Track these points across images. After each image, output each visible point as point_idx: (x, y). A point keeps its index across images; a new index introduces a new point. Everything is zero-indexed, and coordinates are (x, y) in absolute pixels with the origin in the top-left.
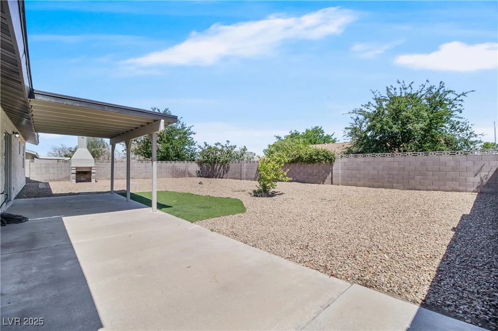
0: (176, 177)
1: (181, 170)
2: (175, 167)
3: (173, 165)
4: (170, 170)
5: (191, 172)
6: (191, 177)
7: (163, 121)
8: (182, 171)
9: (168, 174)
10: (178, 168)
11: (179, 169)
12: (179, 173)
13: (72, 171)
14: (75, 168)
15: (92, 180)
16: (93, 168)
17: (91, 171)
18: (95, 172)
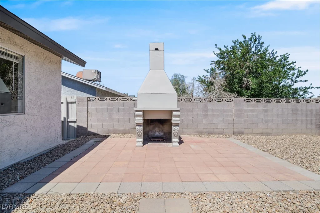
4: (314, 119)
13: (136, 118)
14: (141, 113)
15: (173, 140)
16: (174, 113)
17: (171, 120)
18: (179, 122)
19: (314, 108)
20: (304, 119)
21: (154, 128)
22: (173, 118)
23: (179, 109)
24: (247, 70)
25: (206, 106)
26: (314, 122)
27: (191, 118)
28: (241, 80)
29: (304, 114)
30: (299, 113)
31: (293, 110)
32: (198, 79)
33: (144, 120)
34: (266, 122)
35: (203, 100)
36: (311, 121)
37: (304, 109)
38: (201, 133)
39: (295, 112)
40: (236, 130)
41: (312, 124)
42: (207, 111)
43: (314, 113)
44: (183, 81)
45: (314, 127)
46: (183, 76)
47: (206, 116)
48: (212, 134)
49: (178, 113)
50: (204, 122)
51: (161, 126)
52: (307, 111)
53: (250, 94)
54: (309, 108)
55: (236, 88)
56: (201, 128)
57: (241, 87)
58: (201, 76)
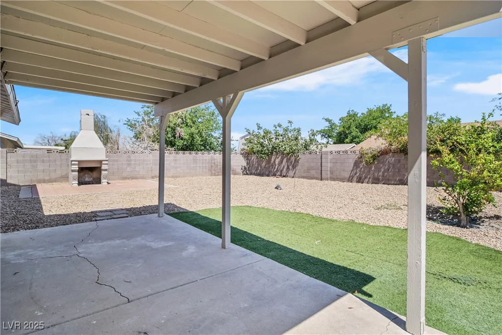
0: (215, 175)
2: (214, 160)
3: (212, 158)
5: (234, 168)
6: (235, 174)
12: (220, 168)
13: (72, 166)
14: (77, 163)
15: (103, 181)
16: (103, 162)
17: (101, 167)
18: (107, 168)
19: (207, 158)
20: (201, 165)
21: (84, 174)
22: (103, 166)
23: (107, 159)
24: (180, 119)
25: (129, 157)
26: (207, 167)
27: (117, 167)
28: (174, 130)
32: (126, 122)
33: (79, 168)
35: (127, 152)
36: (206, 166)
38: (125, 178)
39: (195, 161)
40: (153, 175)
42: (130, 161)
44: (104, 124)
45: (207, 170)
46: (104, 116)
47: (129, 165)
48: (134, 179)
49: (107, 162)
51: (90, 173)
52: (203, 160)
53: (183, 144)
55: (169, 138)
56: (125, 174)
57: (174, 136)
58: (131, 118)
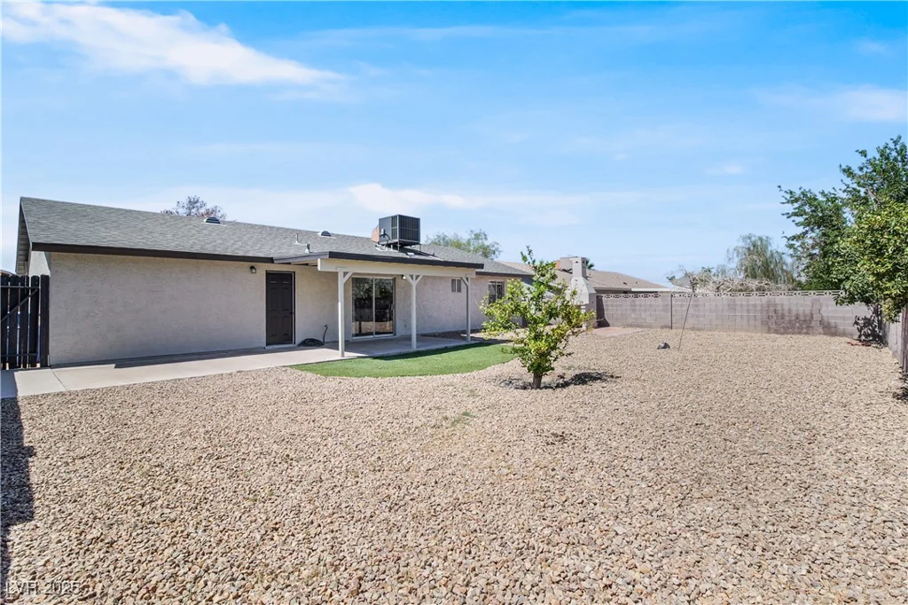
0: (776, 332)
1: (794, 313)
2: (776, 305)
3: (769, 301)
4: (758, 314)
5: (832, 322)
6: (834, 334)
7: (319, 260)
8: (797, 317)
9: (752, 322)
10: (786, 308)
11: (790, 311)
12: (790, 322)
19: (758, 302)
20: (745, 314)
26: (758, 318)
29: (745, 308)
30: (738, 308)
31: (729, 305)
34: (697, 316)
36: (755, 316)
37: (744, 303)
41: (755, 320)
43: (759, 308)
45: (758, 323)
47: (634, 310)
50: (633, 316)
52: (748, 305)
54: (752, 303)
